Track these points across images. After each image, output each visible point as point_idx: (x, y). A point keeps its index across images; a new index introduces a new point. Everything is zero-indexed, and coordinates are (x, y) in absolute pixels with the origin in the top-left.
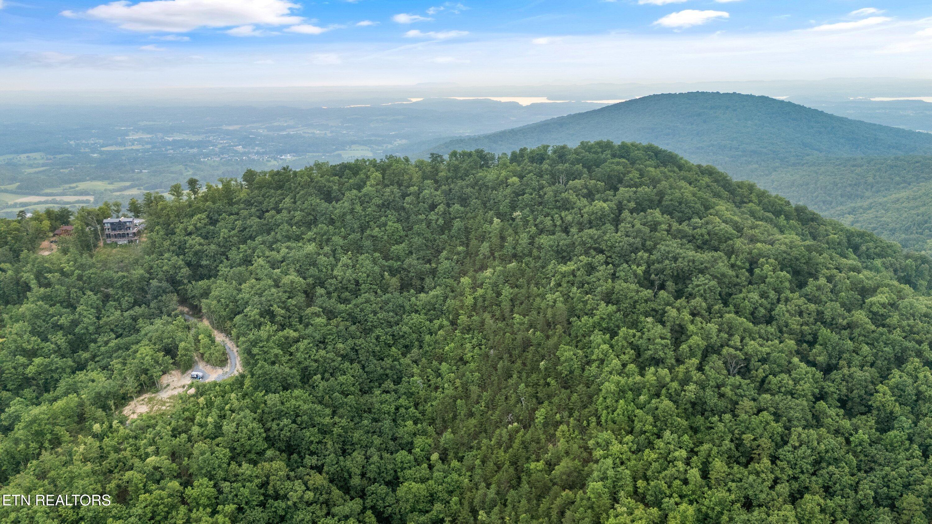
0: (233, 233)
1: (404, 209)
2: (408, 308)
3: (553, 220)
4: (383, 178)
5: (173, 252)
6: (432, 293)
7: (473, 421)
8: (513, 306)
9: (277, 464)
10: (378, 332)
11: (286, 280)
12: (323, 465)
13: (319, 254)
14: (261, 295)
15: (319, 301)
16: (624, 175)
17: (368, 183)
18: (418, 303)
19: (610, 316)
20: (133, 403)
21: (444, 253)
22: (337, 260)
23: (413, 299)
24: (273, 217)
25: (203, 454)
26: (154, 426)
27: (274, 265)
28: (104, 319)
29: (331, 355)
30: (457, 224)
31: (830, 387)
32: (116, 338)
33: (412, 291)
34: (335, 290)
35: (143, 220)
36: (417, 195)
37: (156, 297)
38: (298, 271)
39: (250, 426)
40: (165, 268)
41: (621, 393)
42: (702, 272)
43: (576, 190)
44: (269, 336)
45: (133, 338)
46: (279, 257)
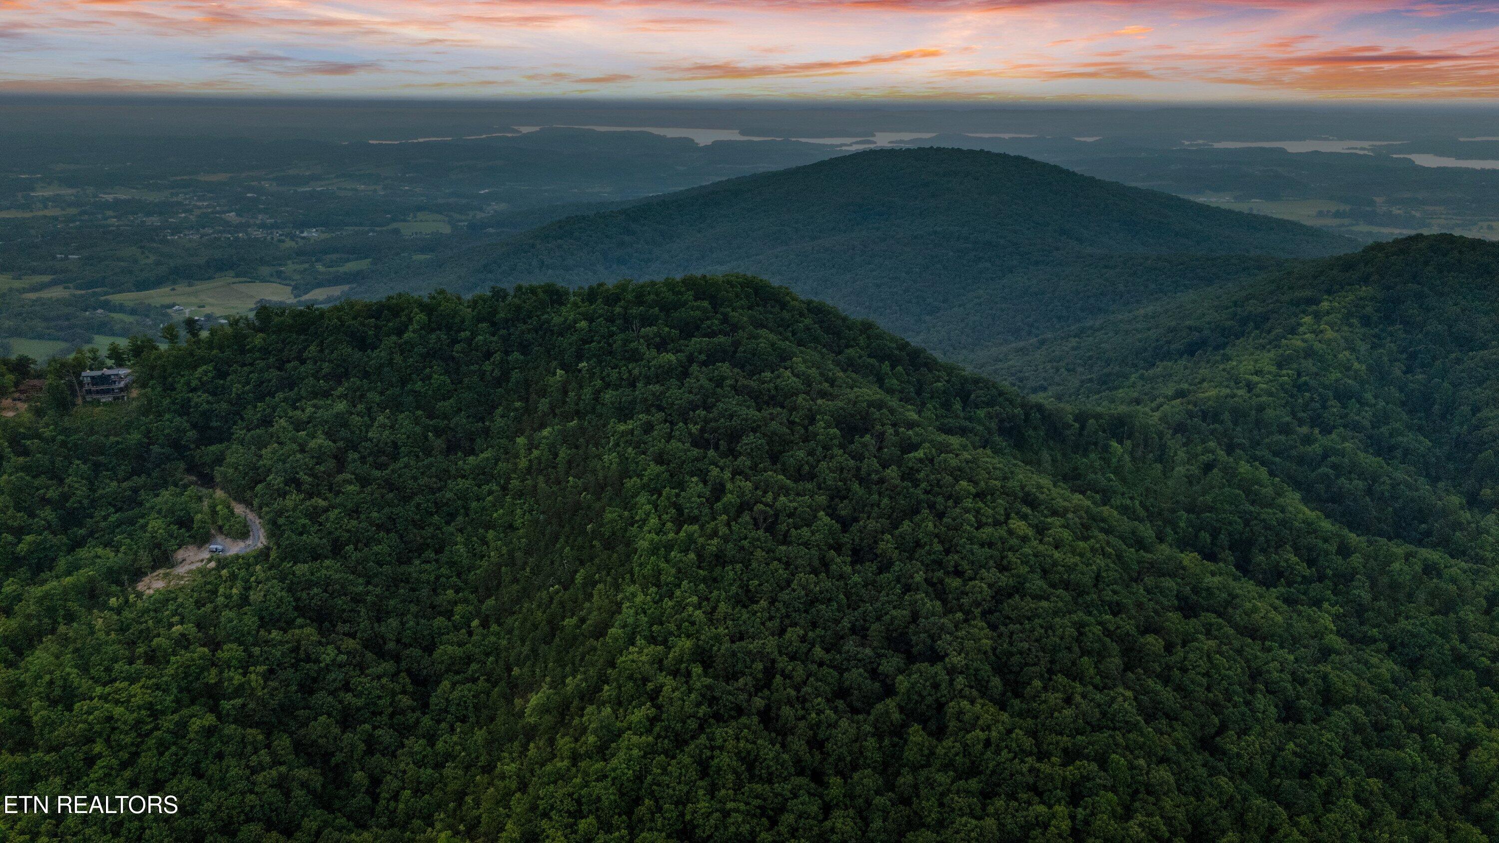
0: (247, 388)
1: (453, 358)
2: (453, 472)
3: (619, 373)
4: (429, 321)
5: (175, 411)
6: (482, 456)
7: (515, 587)
8: (570, 468)
9: (308, 630)
10: (417, 499)
11: (313, 444)
12: (356, 632)
13: (352, 414)
14: (284, 462)
15: (351, 467)
16: (702, 321)
17: (410, 328)
18: (466, 467)
19: (658, 475)
20: (146, 580)
21: (500, 410)
22: (373, 420)
23: (460, 463)
24: (295, 368)
25: (231, 621)
26: (175, 599)
27: (298, 426)
28: (100, 492)
29: (364, 525)
30: (515, 375)
31: (846, 538)
32: (116, 512)
33: (460, 454)
34: (370, 455)
35: (129, 371)
36: (469, 341)
37: (158, 466)
38: (326, 434)
39: (279, 594)
40: (166, 432)
41: (654, 550)
42: (754, 430)
43: (647, 338)
44: (296, 507)
45: (136, 511)
46: (304, 417)
